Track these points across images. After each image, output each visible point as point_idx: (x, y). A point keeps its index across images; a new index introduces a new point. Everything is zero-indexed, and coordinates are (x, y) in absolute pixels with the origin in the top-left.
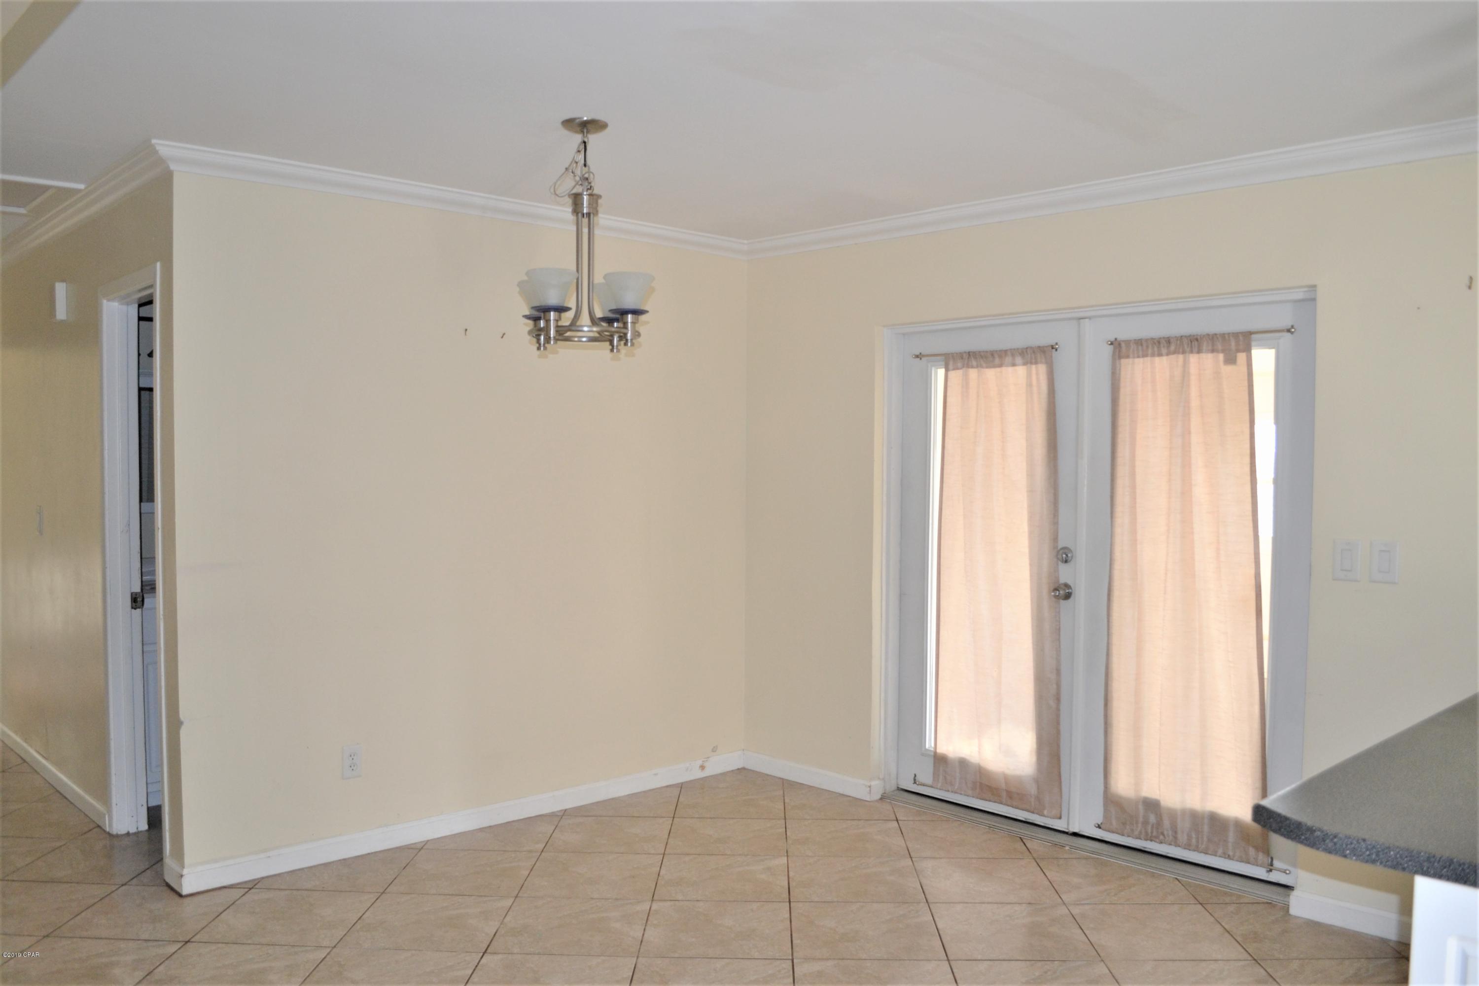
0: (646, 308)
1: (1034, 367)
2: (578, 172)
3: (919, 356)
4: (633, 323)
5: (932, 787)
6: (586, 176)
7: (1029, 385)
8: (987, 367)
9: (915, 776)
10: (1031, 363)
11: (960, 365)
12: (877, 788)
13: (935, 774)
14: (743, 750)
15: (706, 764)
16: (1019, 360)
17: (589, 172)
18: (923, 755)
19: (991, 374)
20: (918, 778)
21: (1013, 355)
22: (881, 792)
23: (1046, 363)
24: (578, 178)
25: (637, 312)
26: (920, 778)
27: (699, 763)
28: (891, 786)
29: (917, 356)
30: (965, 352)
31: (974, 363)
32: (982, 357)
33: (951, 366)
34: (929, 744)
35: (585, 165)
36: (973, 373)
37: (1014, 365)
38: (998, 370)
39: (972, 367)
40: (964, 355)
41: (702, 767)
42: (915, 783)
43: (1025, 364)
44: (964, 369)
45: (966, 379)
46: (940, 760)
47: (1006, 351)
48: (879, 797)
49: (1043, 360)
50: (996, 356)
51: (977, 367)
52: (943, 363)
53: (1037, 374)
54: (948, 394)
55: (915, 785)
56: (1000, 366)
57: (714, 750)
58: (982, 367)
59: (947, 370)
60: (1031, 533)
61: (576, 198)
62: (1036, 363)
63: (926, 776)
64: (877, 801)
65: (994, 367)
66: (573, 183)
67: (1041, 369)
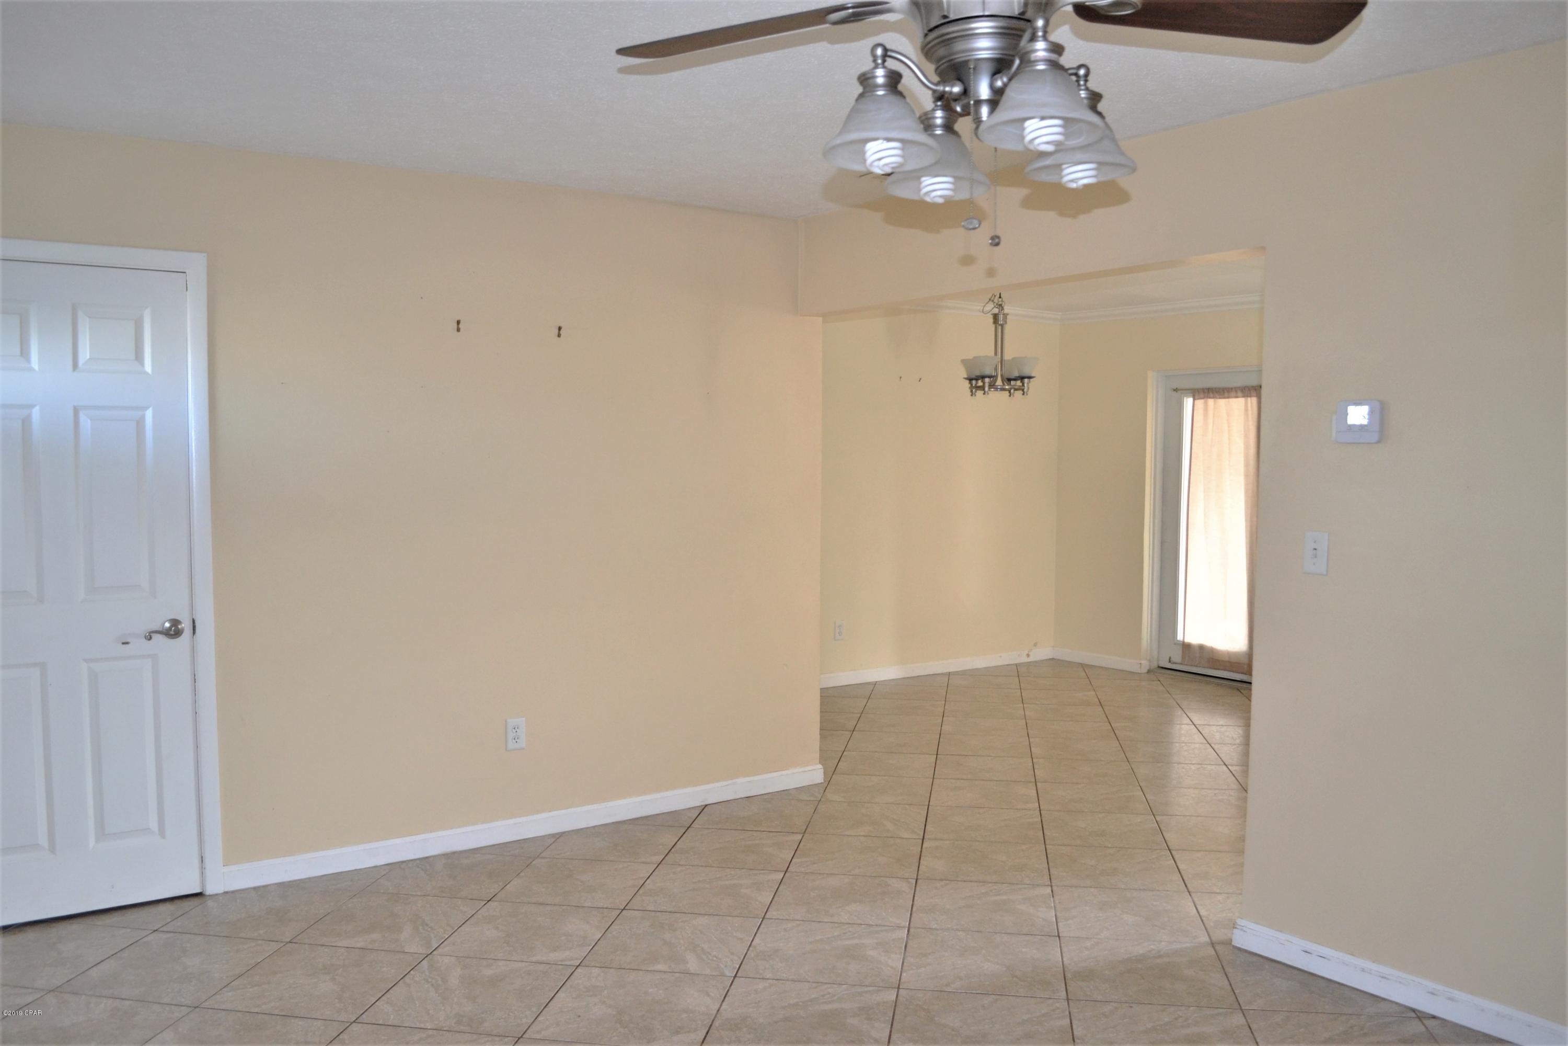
0: (1033, 375)
1: (1249, 399)
2: (996, 300)
3: (1176, 390)
4: (1028, 383)
5: (1182, 664)
6: (1000, 303)
7: (1246, 410)
8: (1220, 398)
9: (1170, 658)
10: (1247, 396)
11: (1202, 396)
12: (1145, 665)
13: (1183, 657)
14: (1053, 647)
15: (1030, 653)
16: (1240, 394)
17: (1002, 301)
18: (1175, 644)
19: (1222, 402)
20: (1172, 659)
21: (1236, 391)
22: (1147, 668)
23: (1257, 396)
24: (995, 304)
25: (1030, 378)
26: (1173, 660)
27: (1026, 652)
28: (1155, 665)
29: (1174, 390)
30: (1206, 389)
31: (1212, 395)
32: (1216, 392)
33: (1196, 397)
34: (1180, 637)
35: (1000, 297)
36: (1211, 402)
37: (1237, 397)
38: (1227, 400)
39: (1210, 398)
40: (1205, 390)
41: (1028, 655)
42: (1170, 662)
43: (1243, 397)
44: (1205, 399)
45: (1206, 405)
46: (1186, 647)
47: (1232, 388)
48: (1146, 671)
49: (1255, 395)
50: (1225, 391)
51: (1213, 398)
52: (1192, 395)
53: (1251, 403)
54: (1195, 415)
55: (1170, 664)
56: (1228, 397)
57: (1035, 645)
58: (1217, 398)
59: (1194, 400)
60: (1246, 501)
61: (995, 317)
62: (1250, 397)
63: (1177, 658)
64: (1145, 673)
65: (1224, 398)
66: (993, 306)
67: (1253, 401)
